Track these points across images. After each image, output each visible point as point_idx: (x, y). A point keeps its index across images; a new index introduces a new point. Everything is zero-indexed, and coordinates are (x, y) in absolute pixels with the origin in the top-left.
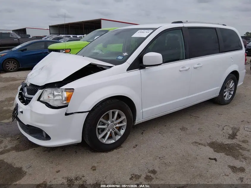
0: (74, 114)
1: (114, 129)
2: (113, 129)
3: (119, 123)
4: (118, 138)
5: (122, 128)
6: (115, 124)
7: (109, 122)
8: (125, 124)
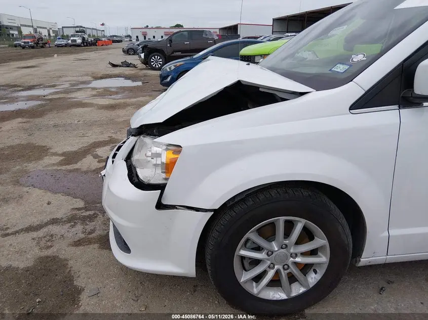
0: (177, 209)
1: (288, 266)
2: (286, 267)
3: (304, 254)
4: (298, 290)
5: (313, 268)
6: (294, 255)
7: (275, 246)
8: (323, 259)
